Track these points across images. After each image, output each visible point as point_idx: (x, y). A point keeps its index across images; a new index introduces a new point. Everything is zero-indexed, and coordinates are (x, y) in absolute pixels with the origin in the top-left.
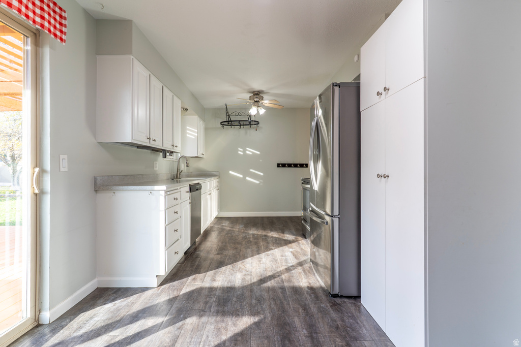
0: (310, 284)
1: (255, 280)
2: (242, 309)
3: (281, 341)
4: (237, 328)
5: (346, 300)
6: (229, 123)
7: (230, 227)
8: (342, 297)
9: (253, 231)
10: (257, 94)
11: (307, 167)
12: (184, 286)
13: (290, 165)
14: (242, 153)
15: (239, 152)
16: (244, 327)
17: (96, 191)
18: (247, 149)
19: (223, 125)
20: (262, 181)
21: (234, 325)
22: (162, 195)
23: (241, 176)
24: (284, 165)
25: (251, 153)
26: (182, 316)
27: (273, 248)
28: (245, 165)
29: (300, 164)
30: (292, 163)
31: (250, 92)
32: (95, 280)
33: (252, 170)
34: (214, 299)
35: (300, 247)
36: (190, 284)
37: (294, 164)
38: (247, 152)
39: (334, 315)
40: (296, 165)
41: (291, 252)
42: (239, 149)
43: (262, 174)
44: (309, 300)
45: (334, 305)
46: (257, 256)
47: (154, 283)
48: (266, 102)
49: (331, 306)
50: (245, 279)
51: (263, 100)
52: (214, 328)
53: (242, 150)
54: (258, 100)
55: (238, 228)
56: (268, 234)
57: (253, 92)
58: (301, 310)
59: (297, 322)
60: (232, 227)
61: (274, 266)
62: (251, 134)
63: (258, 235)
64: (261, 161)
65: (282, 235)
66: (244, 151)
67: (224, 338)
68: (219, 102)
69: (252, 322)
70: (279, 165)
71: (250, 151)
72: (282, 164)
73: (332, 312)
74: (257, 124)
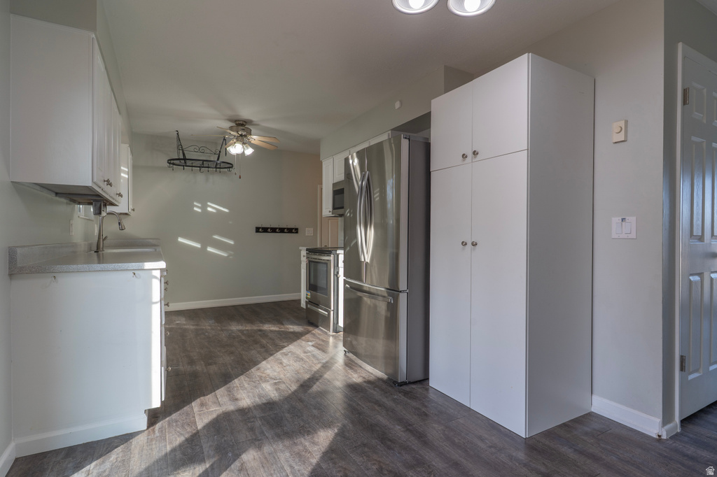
0: (364, 378)
1: (294, 387)
2: (309, 423)
3: (382, 443)
4: (321, 447)
5: (413, 386)
6: (181, 161)
7: (193, 325)
8: (410, 383)
9: (235, 327)
10: (242, 125)
11: (297, 232)
12: (194, 417)
13: (274, 230)
14: (199, 210)
15: (195, 209)
16: (328, 442)
17: (11, 275)
18: (209, 204)
19: (173, 164)
20: (232, 253)
21: (314, 443)
22: (156, 277)
23: (198, 246)
24: (265, 230)
25: (214, 211)
26: (230, 455)
27: (285, 344)
28: (206, 228)
29: (288, 229)
30: (277, 227)
31: (231, 120)
32: (12, 445)
33: (216, 237)
34: (258, 423)
35: (319, 338)
36: (204, 412)
37: (280, 229)
38: (209, 209)
39: (414, 404)
40: (282, 230)
41: (313, 346)
42: (195, 203)
43: (232, 243)
44: (377, 394)
45: (406, 394)
46: (272, 358)
47: (141, 422)
48: (255, 139)
49: (404, 395)
50: (279, 389)
51: (251, 135)
52: (292, 455)
53: (200, 205)
54: (244, 133)
55: (208, 325)
56: (262, 328)
57: (236, 121)
58: (377, 408)
59: (382, 419)
60: (197, 325)
61: (304, 366)
62: (217, 181)
63: (247, 330)
64: (230, 222)
65: (282, 327)
66: (204, 207)
67: (314, 461)
68: (167, 126)
69: (333, 435)
70: (258, 230)
71: (212, 208)
72: (263, 228)
73: (409, 401)
74: (229, 168)
